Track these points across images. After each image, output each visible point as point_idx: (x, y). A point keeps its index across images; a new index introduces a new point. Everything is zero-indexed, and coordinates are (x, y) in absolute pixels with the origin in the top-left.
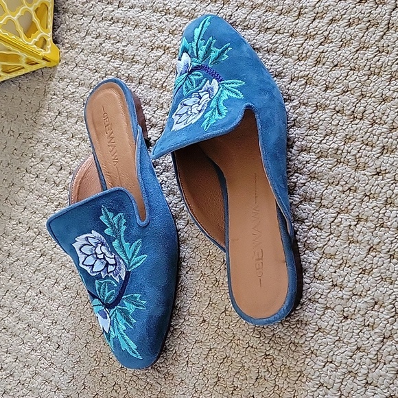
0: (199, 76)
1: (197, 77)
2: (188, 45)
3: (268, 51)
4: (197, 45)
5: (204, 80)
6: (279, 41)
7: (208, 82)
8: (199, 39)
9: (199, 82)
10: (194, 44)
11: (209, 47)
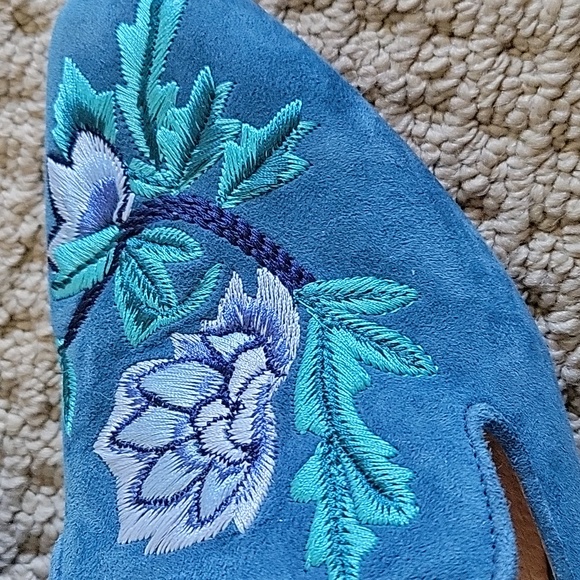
0: (182, 247)
1: (176, 255)
2: (97, 101)
3: (409, 105)
4: (142, 103)
5: (214, 273)
6: (458, 69)
7: (236, 282)
8: (145, 73)
9: (189, 279)
10: (127, 98)
11: (203, 116)
